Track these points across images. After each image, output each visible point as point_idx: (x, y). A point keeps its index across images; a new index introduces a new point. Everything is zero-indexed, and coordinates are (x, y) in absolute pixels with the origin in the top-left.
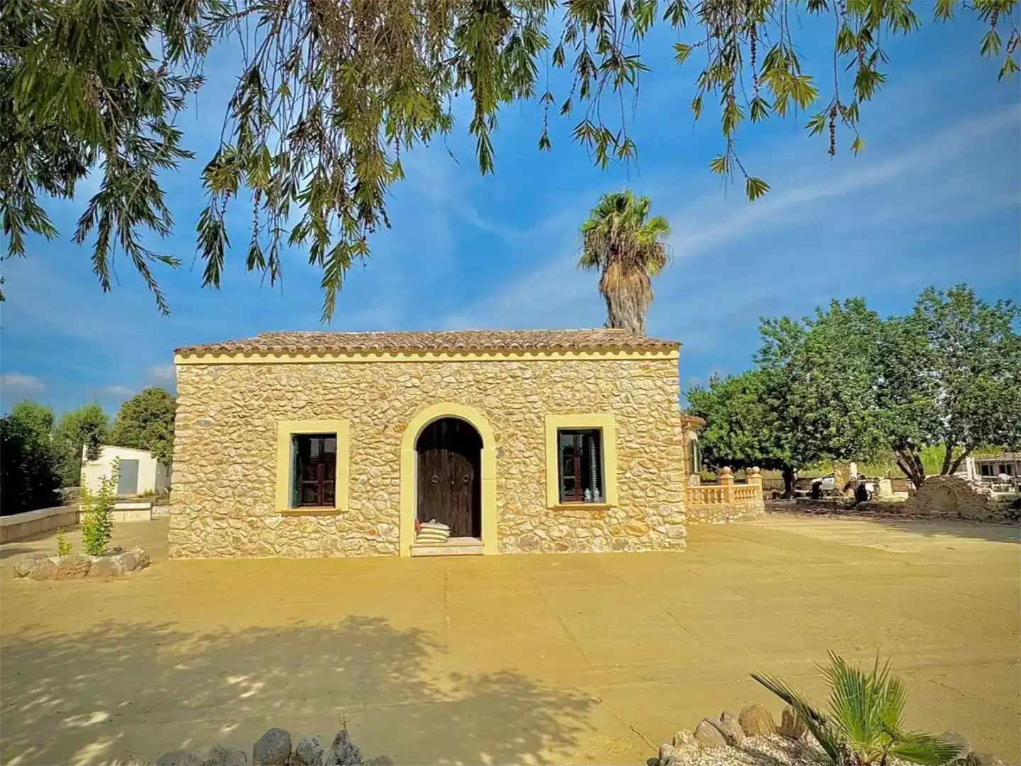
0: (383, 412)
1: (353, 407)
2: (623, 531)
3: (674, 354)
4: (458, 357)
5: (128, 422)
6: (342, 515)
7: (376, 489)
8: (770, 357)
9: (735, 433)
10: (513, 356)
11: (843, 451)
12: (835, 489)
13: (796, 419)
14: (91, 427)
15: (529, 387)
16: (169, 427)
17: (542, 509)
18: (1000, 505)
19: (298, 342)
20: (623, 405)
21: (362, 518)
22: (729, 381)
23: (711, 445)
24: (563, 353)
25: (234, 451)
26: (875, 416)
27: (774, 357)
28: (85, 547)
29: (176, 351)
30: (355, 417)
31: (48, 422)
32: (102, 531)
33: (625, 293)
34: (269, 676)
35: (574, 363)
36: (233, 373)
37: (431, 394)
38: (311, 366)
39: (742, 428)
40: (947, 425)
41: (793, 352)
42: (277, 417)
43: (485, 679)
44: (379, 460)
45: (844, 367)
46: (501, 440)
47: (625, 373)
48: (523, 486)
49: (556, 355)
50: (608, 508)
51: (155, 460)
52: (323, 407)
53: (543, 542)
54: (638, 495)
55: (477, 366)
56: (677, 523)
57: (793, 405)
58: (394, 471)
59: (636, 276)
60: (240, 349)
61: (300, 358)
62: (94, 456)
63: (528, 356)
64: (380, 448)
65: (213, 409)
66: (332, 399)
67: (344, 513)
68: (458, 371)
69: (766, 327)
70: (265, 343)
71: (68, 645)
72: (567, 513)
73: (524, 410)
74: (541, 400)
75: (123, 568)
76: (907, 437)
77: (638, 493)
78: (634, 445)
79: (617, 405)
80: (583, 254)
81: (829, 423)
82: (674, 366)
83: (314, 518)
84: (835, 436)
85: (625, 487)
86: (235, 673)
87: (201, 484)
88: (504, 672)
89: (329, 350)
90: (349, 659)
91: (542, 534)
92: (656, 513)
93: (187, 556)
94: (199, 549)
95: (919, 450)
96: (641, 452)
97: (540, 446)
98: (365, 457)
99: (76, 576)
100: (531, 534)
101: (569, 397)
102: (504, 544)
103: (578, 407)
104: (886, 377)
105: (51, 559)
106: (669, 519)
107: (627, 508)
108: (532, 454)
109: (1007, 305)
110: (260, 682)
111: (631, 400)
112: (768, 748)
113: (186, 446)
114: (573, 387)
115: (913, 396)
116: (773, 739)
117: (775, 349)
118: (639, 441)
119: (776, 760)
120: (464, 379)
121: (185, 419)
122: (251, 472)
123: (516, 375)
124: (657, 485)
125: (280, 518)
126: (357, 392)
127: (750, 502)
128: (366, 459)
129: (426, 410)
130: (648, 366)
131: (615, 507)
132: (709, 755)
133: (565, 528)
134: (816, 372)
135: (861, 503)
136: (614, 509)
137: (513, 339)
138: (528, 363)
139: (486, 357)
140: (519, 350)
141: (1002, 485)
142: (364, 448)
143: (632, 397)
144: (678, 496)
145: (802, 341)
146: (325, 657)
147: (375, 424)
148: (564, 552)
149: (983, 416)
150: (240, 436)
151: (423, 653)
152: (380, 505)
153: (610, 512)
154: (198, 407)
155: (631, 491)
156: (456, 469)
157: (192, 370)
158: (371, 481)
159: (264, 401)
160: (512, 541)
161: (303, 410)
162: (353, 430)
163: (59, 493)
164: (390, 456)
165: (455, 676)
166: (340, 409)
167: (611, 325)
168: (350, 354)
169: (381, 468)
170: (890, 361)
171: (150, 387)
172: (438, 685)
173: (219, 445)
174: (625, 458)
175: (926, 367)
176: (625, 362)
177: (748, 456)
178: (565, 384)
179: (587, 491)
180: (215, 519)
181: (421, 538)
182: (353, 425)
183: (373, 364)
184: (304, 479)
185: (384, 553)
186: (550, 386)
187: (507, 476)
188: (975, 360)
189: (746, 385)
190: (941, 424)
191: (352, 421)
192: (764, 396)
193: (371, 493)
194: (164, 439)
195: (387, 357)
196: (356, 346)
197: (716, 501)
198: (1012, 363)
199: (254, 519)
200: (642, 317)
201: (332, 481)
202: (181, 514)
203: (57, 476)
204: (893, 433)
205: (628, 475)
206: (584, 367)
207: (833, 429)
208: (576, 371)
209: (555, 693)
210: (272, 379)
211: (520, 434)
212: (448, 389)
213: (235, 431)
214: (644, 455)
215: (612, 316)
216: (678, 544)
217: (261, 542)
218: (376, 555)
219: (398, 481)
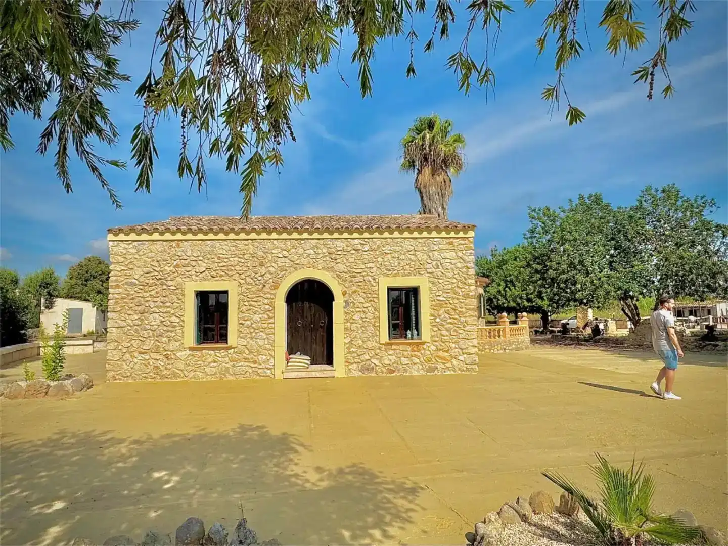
0: (262, 276)
1: (239, 272)
2: (433, 360)
3: (471, 234)
4: (316, 235)
5: (74, 281)
6: (233, 350)
7: (257, 331)
8: (535, 235)
9: (509, 288)
10: (356, 235)
11: (585, 301)
12: (577, 327)
13: (553, 279)
14: (47, 285)
15: (367, 257)
16: (104, 284)
17: (376, 344)
18: (692, 339)
19: (199, 224)
20: (434, 270)
21: (247, 352)
22: (505, 252)
23: (493, 297)
24: (391, 233)
25: (153, 303)
26: (608, 277)
27: (537, 235)
28: (45, 374)
29: (109, 230)
30: (242, 279)
31: (15, 282)
32: (56, 363)
33: (433, 190)
34: (182, 471)
35: (399, 240)
36: (151, 247)
37: (296, 262)
38: (209, 242)
39: (514, 285)
40: (656, 283)
41: (551, 231)
42: (184, 279)
43: (341, 471)
44: (260, 311)
45: (587, 243)
46: (347, 295)
47: (436, 248)
48: (363, 329)
49: (386, 234)
50: (423, 343)
51: (95, 308)
52: (217, 272)
53: (377, 368)
54: (445, 334)
55: (329, 242)
56: (472, 354)
57: (551, 269)
58: (270, 318)
59: (441, 177)
60: (156, 230)
61: (200, 236)
62: (49, 306)
63: (366, 235)
64: (260, 301)
65: (137, 273)
66: (224, 266)
67: (234, 348)
68: (316, 246)
69: (533, 213)
70: (174, 225)
71: (34, 449)
72: (394, 347)
73: (364, 274)
74: (376, 266)
75: (73, 390)
76: (630, 291)
77: (444, 332)
78: (441, 299)
79: (431, 270)
80: (403, 160)
81: (576, 282)
82: (471, 242)
83: (212, 352)
84: (579, 291)
85: (435, 329)
86: (159, 469)
87: (129, 328)
88: (354, 465)
89: (222, 230)
90: (242, 456)
91: (376, 362)
92: (457, 346)
93: (120, 379)
94: (129, 374)
95: (637, 300)
96: (446, 303)
97: (375, 299)
98: (249, 307)
99: (38, 396)
100: (369, 362)
101: (396, 264)
102: (350, 369)
103: (402, 271)
104: (616, 249)
105: (20, 383)
106: (466, 351)
107: (437, 344)
108: (370, 305)
109: (701, 199)
110: (177, 476)
111: (440, 267)
112: (551, 523)
113: (118, 300)
114: (398, 258)
115: (634, 263)
116: (554, 516)
117: (539, 229)
118: (445, 296)
119: (558, 533)
120: (320, 251)
121: (116, 280)
122: (166, 319)
123: (358, 248)
124: (458, 327)
125: (188, 352)
126: (243, 261)
127: (521, 338)
128: (250, 310)
129: (292, 274)
130: (452, 242)
131: (429, 343)
132: (510, 529)
133: (393, 358)
134: (567, 246)
135: (596, 338)
136: (428, 345)
137: (355, 222)
138: (366, 240)
139: (336, 235)
140: (360, 231)
141: (690, 324)
142: (248, 301)
143: (441, 264)
144: (473, 335)
145: (558, 224)
146: (224, 455)
147: (256, 284)
148: (393, 375)
149: (682, 277)
150: (157, 293)
151: (296, 452)
152: (261, 343)
153: (425, 347)
154: (127, 272)
155: (440, 332)
156: (315, 316)
157: (121, 245)
158: (253, 325)
159: (174, 267)
160: (355, 367)
161: (204, 274)
162: (240, 289)
163: (24, 333)
164: (267, 307)
165: (319, 469)
166: (230, 273)
167: (423, 212)
168: (237, 233)
169: (260, 316)
170: (619, 237)
171: (90, 256)
172: (308, 476)
173: (142, 299)
174: (435, 308)
175: (644, 242)
176: (436, 240)
177: (518, 304)
178: (393, 255)
179: (409, 332)
180: (141, 353)
181: (290, 366)
182: (240, 285)
183: (254, 241)
184: (205, 324)
185: (264, 376)
186: (382, 257)
187: (351, 321)
188: (678, 237)
189: (518, 254)
190: (653, 282)
191: (239, 282)
192: (531, 263)
193: (254, 334)
194: (101, 293)
195: (264, 235)
196: (241, 227)
197: (497, 337)
198: (703, 240)
199: (169, 353)
200: (445, 206)
201: (225, 325)
202: (115, 350)
203: (23, 321)
204: (620, 288)
205: (438, 320)
206: (407, 242)
207: (579, 286)
208: (401, 246)
209: (393, 482)
210: (180, 251)
211: (360, 291)
212: (309, 258)
213: (154, 290)
214: (449, 305)
215: (424, 206)
216: (472, 369)
217: (175, 369)
218: (258, 377)
219: (273, 325)
